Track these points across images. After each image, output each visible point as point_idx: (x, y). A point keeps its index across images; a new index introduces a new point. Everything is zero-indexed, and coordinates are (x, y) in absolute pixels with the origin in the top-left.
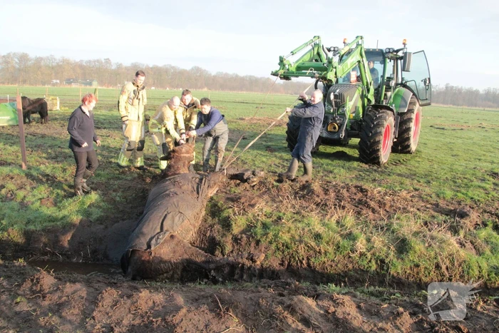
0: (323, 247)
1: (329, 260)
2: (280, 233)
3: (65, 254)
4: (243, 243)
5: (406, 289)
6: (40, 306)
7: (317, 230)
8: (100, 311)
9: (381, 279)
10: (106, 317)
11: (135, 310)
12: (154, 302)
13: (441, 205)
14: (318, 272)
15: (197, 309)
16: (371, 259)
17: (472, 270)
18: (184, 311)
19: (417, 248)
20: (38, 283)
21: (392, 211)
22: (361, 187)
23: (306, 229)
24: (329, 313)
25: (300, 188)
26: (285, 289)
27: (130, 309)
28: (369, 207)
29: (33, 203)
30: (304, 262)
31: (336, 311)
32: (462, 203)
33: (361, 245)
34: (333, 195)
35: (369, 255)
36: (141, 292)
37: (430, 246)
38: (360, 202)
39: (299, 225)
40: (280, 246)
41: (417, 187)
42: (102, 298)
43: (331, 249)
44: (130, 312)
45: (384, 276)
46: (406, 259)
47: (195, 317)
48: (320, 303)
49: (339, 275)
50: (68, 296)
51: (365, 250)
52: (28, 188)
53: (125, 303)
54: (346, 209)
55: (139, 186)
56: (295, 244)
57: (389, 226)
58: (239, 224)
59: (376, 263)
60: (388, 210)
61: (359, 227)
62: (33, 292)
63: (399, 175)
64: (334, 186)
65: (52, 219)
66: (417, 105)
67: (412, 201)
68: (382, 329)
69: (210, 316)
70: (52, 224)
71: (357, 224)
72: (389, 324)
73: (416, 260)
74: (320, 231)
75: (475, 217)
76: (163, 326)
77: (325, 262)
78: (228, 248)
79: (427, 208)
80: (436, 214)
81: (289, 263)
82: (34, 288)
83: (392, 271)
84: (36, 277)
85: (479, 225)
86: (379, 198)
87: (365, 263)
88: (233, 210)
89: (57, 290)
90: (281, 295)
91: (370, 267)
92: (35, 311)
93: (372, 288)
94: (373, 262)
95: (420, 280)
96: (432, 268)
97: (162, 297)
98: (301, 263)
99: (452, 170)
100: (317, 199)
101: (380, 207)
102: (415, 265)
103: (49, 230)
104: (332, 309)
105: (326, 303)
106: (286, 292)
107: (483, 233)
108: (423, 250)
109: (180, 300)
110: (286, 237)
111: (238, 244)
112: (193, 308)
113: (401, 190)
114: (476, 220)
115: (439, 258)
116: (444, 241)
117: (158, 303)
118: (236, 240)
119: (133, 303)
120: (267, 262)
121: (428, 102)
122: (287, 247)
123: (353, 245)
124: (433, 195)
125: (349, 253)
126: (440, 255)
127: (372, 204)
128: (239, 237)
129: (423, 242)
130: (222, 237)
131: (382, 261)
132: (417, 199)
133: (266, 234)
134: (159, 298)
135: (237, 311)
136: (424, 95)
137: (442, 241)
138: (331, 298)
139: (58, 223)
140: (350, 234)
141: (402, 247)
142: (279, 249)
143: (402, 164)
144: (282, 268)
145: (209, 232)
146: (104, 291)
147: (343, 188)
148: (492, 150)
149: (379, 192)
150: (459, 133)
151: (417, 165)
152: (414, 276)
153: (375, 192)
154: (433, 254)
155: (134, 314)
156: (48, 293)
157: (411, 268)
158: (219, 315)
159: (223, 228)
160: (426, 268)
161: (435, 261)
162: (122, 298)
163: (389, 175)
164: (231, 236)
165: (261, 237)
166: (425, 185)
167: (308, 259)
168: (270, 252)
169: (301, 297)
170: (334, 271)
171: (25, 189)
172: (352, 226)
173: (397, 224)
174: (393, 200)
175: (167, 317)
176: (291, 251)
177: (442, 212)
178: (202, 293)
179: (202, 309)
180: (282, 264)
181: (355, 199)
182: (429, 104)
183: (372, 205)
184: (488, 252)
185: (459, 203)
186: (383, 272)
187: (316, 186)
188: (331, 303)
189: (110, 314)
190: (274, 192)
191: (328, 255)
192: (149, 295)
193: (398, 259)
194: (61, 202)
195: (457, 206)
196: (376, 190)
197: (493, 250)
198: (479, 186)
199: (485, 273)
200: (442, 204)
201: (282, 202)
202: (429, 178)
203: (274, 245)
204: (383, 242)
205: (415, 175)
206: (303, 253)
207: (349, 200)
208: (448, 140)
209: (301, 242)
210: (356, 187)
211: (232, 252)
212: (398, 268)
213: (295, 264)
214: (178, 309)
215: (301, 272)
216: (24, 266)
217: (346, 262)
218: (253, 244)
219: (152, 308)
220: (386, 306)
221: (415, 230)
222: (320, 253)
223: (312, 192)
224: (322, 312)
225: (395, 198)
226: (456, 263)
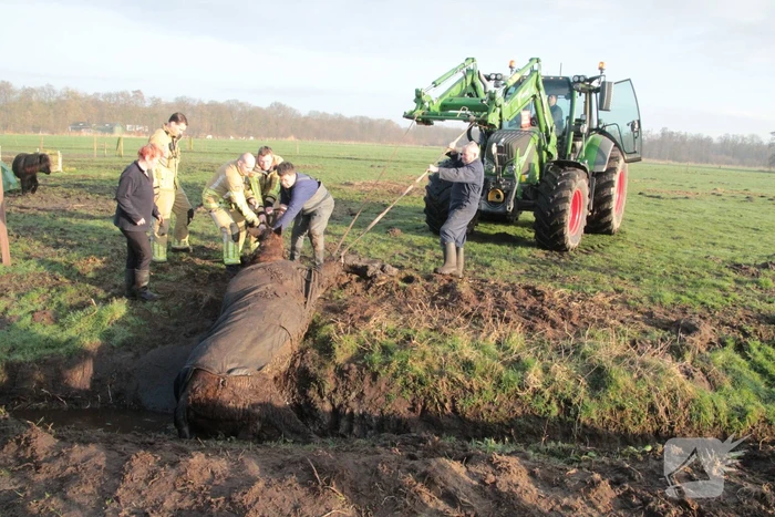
0: (476, 381)
1: (485, 401)
2: (410, 361)
3: (71, 399)
4: (352, 378)
5: (605, 444)
6: (31, 483)
7: (466, 355)
8: (127, 489)
9: (566, 429)
10: (138, 497)
11: (183, 485)
12: (212, 472)
13: (657, 315)
14: (469, 420)
15: (280, 481)
16: (551, 398)
17: (705, 413)
18: (260, 485)
19: (620, 381)
20: (28, 445)
21: (582, 325)
22: (533, 288)
23: (450, 354)
24: (486, 484)
25: (440, 291)
26: (417, 448)
27: (174, 485)
28: (546, 318)
29: (20, 319)
30: (447, 405)
31: (496, 481)
32: (689, 311)
33: (534, 377)
34: (490, 300)
35: (547, 393)
36: (192, 457)
37: (640, 377)
38: (532, 311)
39: (440, 348)
40: (410, 381)
41: (620, 287)
42: (131, 467)
43: (488, 385)
44: (175, 488)
45: (571, 425)
46: (605, 398)
47: (277, 494)
48: (472, 469)
49: (501, 424)
50: (76, 466)
51: (540, 386)
52: (12, 295)
53: (166, 475)
54: (511, 323)
55: (189, 290)
56: (433, 378)
57: (577, 347)
58: (345, 348)
59: (559, 405)
60: (575, 323)
61: (531, 350)
62: (20, 460)
63: (593, 269)
64: (493, 287)
65: (50, 344)
66: (622, 161)
67: (612, 309)
68: (568, 508)
69: (301, 492)
70: (51, 351)
71: (528, 346)
72: (579, 499)
73: (619, 400)
74: (472, 358)
75: (708, 333)
76: (228, 509)
77: (478, 406)
78: (329, 385)
79: (636, 319)
80: (648, 328)
81: (424, 407)
82: (22, 454)
83: (583, 418)
84: (25, 436)
85: (714, 344)
86: (562, 305)
87: (541, 405)
88: (337, 326)
89: (58, 456)
90: (412, 458)
91: (550, 411)
92: (22, 490)
93: (553, 444)
94: (554, 404)
95: (626, 430)
96: (644, 411)
97: (225, 463)
98: (443, 406)
99: (672, 260)
100: (465, 308)
101: (563, 319)
102: (617, 407)
103: (45, 360)
104: (491, 478)
105: (480, 469)
106: (418, 453)
107: (721, 357)
108: (630, 383)
109: (254, 467)
110: (418, 368)
111: (344, 378)
112: (274, 481)
113: (595, 292)
114: (709, 336)
115: (654, 395)
116: (662, 370)
117: (220, 473)
118: (341, 373)
119: (179, 475)
120: (389, 406)
121: (638, 156)
122: (421, 383)
123: (522, 379)
124: (645, 299)
125: (516, 391)
126: (656, 391)
127: (551, 314)
128: (346, 368)
129: (630, 371)
130: (319, 368)
131: (568, 402)
132: (619, 306)
133: (388, 363)
134: (221, 465)
135: (344, 483)
136: (632, 146)
137: (659, 370)
138: (490, 462)
139: (61, 350)
140: (519, 359)
141: (598, 379)
142: (407, 386)
143: (597, 252)
144: (413, 414)
145: (299, 360)
146: (134, 457)
147: (506, 289)
148: (732, 229)
149: (562, 296)
150: (683, 204)
151: (619, 253)
152: (616, 423)
153: (556, 296)
154: (644, 389)
155: (181, 492)
156: (44, 461)
157: (612, 412)
158: (314, 491)
159: (320, 354)
160: (634, 411)
161: (649, 400)
162: (162, 466)
163: (577, 269)
164: (333, 367)
165: (380, 368)
166: (632, 283)
167: (453, 401)
168: (394, 391)
169: (443, 460)
170: (494, 419)
171: (7, 296)
172: (520, 349)
173: (590, 344)
174: (584, 308)
175: (233, 495)
176: (427, 388)
177: (659, 325)
178: (289, 457)
179: (289, 482)
180: (412, 410)
181: (524, 307)
182: (639, 160)
183: (551, 316)
184: (728, 386)
185: (684, 311)
186: (569, 419)
187: (464, 288)
188: (489, 468)
189: (143, 493)
190: (399, 296)
191: (484, 393)
192: (206, 461)
193: (591, 399)
194: (64, 316)
195: (680, 316)
196: (556, 293)
197: (737, 382)
198: (714, 285)
199: (723, 417)
200: (658, 312)
201: (412, 312)
202: (638, 273)
203: (400, 379)
204: (568, 372)
205: (616, 268)
206: (445, 391)
207: (516, 308)
208: (666, 215)
209: (441, 374)
210: (526, 288)
211: (335, 391)
212: (592, 412)
213: (432, 408)
214: (251, 482)
215: (443, 421)
216: (6, 419)
217: (511, 405)
218: (367, 379)
219: (210, 482)
220: (573, 471)
221: (617, 353)
222: (471, 390)
223: (459, 296)
224: (475, 483)
225: (587, 305)
226: (680, 403)
